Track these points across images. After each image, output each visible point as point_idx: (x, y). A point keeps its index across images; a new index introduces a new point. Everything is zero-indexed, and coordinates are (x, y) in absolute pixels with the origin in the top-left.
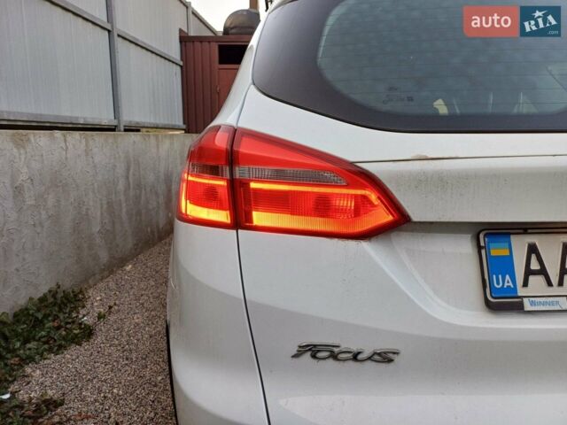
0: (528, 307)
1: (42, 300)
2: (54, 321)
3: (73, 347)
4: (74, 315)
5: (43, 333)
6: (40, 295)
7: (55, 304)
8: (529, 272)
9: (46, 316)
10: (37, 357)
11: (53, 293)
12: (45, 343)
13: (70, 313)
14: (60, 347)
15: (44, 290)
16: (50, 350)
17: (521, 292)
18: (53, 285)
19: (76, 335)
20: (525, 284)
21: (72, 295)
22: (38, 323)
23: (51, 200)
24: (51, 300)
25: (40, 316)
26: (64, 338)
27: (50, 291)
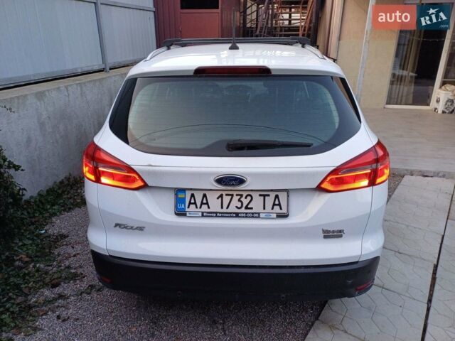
0: (188, 214)
1: (62, 182)
2: (68, 194)
3: (77, 209)
4: (79, 191)
5: (62, 201)
6: (60, 180)
7: (68, 185)
8: (190, 203)
9: (63, 192)
10: (58, 213)
11: (68, 179)
12: (62, 206)
13: (77, 190)
14: (70, 209)
15: (62, 177)
16: (65, 210)
17: (187, 210)
18: (68, 174)
19: (78, 203)
20: (188, 207)
21: (79, 179)
22: (59, 196)
23: (62, 127)
24: (67, 182)
25: (60, 191)
26: (72, 205)
27: (65, 178)
